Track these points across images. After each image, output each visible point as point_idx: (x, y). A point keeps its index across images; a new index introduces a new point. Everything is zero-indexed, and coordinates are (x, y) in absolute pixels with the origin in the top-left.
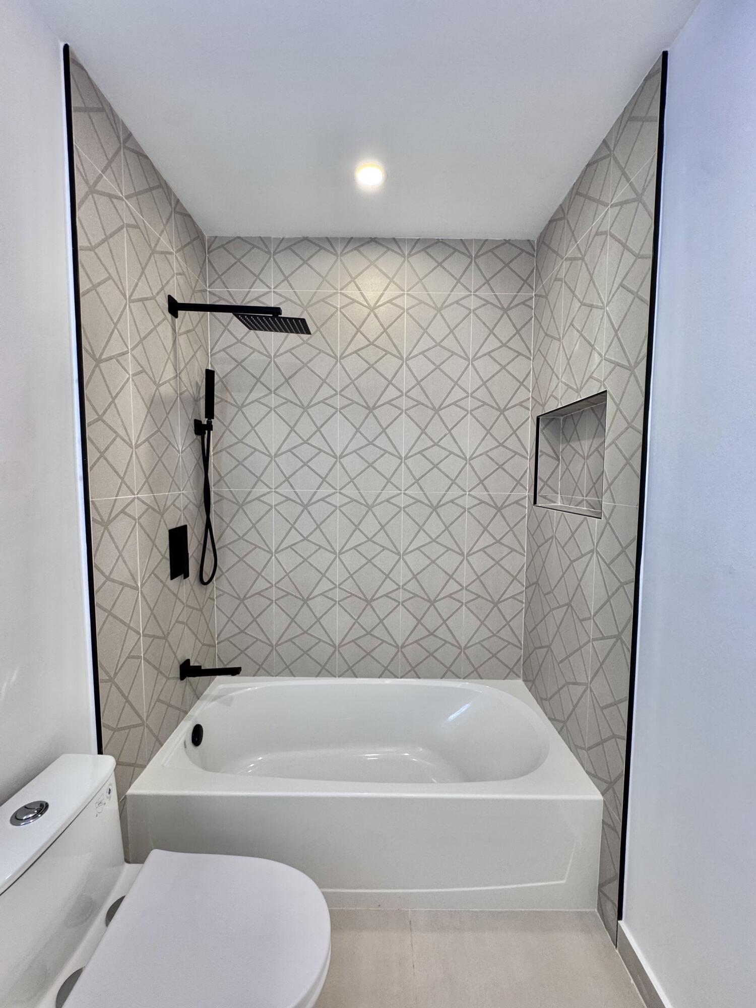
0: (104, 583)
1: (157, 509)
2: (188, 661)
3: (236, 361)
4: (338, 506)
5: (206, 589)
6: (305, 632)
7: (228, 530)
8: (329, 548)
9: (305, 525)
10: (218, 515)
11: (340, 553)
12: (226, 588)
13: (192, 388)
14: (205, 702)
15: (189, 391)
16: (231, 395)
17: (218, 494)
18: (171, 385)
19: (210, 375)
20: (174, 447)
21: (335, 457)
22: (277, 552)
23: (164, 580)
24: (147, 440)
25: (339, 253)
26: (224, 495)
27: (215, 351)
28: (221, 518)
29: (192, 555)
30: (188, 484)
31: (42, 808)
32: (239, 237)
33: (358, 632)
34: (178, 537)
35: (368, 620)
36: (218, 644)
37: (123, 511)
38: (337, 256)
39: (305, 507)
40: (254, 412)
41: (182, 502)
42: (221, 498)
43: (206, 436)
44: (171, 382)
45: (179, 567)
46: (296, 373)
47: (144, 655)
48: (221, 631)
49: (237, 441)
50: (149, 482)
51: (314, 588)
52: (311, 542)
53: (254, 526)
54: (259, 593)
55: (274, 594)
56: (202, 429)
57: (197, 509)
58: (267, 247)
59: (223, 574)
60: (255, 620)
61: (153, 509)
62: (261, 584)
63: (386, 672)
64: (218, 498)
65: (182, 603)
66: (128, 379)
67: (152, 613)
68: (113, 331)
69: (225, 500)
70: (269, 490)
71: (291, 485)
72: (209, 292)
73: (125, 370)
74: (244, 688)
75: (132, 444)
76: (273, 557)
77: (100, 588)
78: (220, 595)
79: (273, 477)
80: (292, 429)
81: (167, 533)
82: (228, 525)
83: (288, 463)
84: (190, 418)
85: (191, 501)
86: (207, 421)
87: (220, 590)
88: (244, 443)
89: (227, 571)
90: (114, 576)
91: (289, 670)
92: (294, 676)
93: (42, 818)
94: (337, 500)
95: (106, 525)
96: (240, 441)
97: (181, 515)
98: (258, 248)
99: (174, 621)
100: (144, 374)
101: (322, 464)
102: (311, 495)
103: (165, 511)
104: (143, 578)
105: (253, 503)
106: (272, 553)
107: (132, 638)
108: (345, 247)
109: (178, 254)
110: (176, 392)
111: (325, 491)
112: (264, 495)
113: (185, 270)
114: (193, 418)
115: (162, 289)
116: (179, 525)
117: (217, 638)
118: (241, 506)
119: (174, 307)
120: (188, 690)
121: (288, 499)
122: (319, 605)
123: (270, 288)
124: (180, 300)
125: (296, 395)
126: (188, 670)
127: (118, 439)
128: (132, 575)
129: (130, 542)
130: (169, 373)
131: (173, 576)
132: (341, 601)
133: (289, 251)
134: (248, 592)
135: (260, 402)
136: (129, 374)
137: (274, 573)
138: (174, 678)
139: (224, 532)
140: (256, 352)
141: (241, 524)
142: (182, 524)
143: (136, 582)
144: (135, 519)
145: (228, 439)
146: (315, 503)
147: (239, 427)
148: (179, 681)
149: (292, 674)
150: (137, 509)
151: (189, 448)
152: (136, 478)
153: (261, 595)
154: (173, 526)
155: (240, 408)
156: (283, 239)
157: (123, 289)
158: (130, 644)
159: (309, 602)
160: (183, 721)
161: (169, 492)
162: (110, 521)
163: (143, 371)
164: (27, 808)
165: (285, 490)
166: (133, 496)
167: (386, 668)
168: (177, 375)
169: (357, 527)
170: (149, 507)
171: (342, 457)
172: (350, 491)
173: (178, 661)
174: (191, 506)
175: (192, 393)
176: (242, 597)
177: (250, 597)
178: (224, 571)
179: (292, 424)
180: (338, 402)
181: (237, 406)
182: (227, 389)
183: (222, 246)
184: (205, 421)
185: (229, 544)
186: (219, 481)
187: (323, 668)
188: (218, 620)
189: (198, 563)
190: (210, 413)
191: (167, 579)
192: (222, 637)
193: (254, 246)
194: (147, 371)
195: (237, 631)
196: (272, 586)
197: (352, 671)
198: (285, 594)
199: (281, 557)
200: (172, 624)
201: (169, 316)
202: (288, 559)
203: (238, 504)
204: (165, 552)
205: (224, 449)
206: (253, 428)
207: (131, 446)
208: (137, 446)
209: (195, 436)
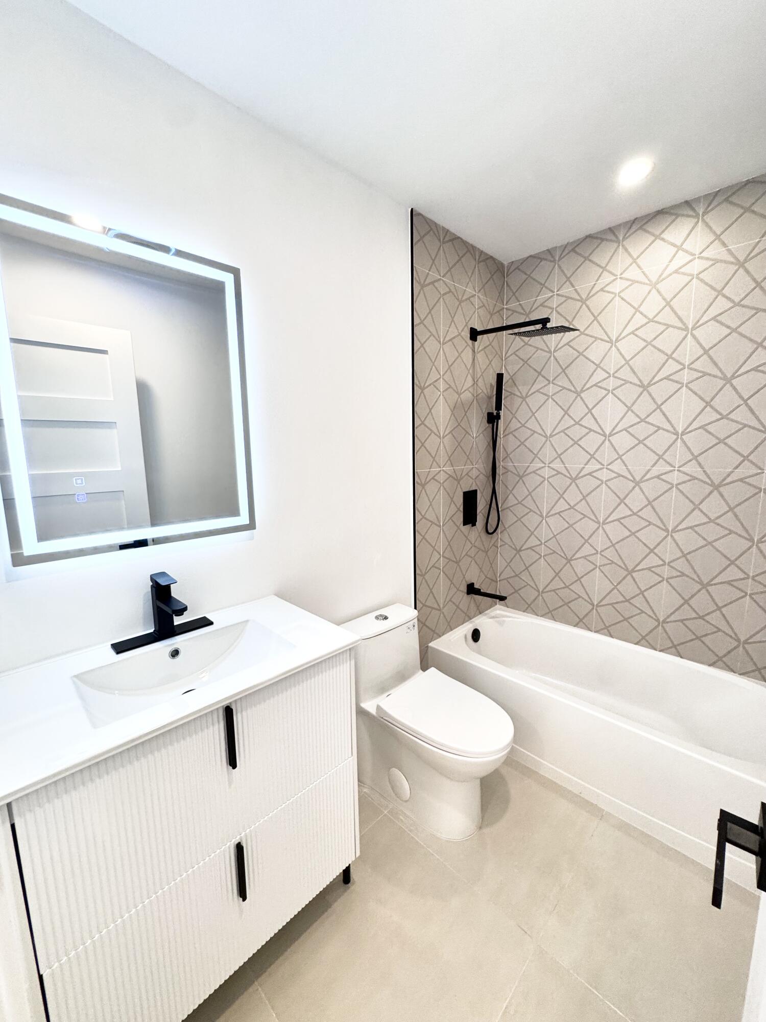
0: (421, 519)
1: (456, 478)
2: (473, 584)
3: (523, 360)
4: (604, 480)
5: (491, 537)
6: (567, 587)
7: (511, 496)
8: (594, 518)
9: (573, 496)
10: (504, 484)
11: (604, 523)
12: (507, 540)
13: (486, 389)
14: (484, 617)
15: (484, 393)
16: (518, 388)
17: (505, 468)
18: (470, 392)
19: (500, 377)
20: (470, 435)
21: (604, 435)
22: (547, 517)
23: (458, 525)
24: (451, 432)
25: (621, 239)
26: (509, 468)
27: (508, 355)
28: (506, 487)
29: (480, 512)
30: (480, 461)
31: (386, 618)
32: (531, 256)
33: (615, 597)
34: (470, 498)
35: (628, 588)
36: (499, 581)
37: (433, 478)
38: (619, 243)
39: (574, 480)
40: (535, 401)
41: (474, 473)
42: (507, 470)
43: (495, 424)
44: (470, 389)
45: (469, 517)
46: (572, 362)
47: (443, 568)
48: (502, 572)
49: (521, 425)
50: (451, 461)
51: (577, 552)
52: (577, 510)
53: (530, 494)
54: (530, 548)
55: (543, 550)
56: (493, 419)
57: (487, 479)
58: (553, 257)
59: (505, 529)
60: (527, 568)
61: (452, 477)
62: (533, 541)
63: (643, 640)
64: (505, 471)
65: (471, 543)
66: (440, 395)
67: (449, 544)
68: (432, 367)
69: (509, 472)
70: (544, 465)
71: (562, 461)
72: (506, 308)
73: (437, 389)
74: (515, 618)
75: (440, 436)
76: (544, 521)
77: (419, 522)
78: (503, 545)
79: (548, 453)
80: (566, 413)
81: (462, 494)
82: (511, 492)
83: (561, 442)
84: (484, 411)
85: (481, 473)
86: (497, 413)
87: (503, 541)
88: (525, 427)
89: (509, 527)
90: (427, 516)
91: (551, 614)
92: (555, 620)
93: (385, 621)
94: (604, 475)
95: (423, 486)
96: (523, 426)
97: (472, 483)
98: (546, 260)
99: (464, 553)
100: (450, 390)
101: (592, 442)
102: (579, 470)
103: (461, 479)
104: (444, 521)
105: (530, 476)
106: (543, 518)
107: (436, 556)
108: (628, 232)
109: (479, 293)
110: (473, 396)
111: (593, 466)
112: (540, 469)
113: (485, 301)
114: (487, 412)
115: (466, 325)
116: (471, 489)
117: (499, 576)
118: (521, 477)
119: (474, 334)
120: (472, 605)
121: (559, 473)
122: (580, 567)
123: (553, 292)
124: (479, 328)
125: (571, 382)
126: (472, 590)
127: (433, 434)
128: (437, 517)
129: (437, 497)
130: (470, 382)
131: (465, 523)
132: (601, 566)
133: (572, 254)
134: (523, 546)
135: (540, 392)
136: (440, 392)
137: (544, 533)
138: (463, 592)
139: (508, 497)
140: (539, 351)
141: (520, 491)
142: (473, 488)
143: (440, 523)
144: (440, 483)
145: (514, 425)
146: (582, 477)
147: (523, 414)
148: (466, 595)
149: (554, 619)
150: (442, 477)
151: (482, 435)
152: (442, 458)
153: (533, 550)
154: (467, 490)
155: (524, 399)
156: (568, 243)
157: (439, 337)
158: (434, 559)
159: (572, 562)
160: (467, 623)
161: (465, 466)
162: (426, 484)
163: (450, 387)
164: (381, 615)
165: (557, 465)
166: (440, 469)
167: (643, 638)
168: (475, 383)
169: (622, 501)
170: (450, 476)
171: (610, 435)
172: (617, 467)
173: (466, 582)
174: (481, 477)
175: (486, 392)
176: (518, 549)
177: (524, 550)
178: (506, 527)
179: (566, 409)
180: (611, 383)
181: (522, 397)
182: (515, 384)
183: (518, 268)
184: (495, 412)
185: (511, 507)
186: (506, 457)
187: (581, 620)
188: (501, 563)
189: (485, 517)
190: (499, 406)
191: (460, 524)
192: (502, 577)
193: (542, 259)
194: (452, 386)
195: (513, 574)
196: (541, 544)
197: (607, 630)
198: (552, 552)
199: (551, 521)
200: (463, 556)
201: (470, 342)
202: (556, 524)
203: (519, 475)
204: (460, 506)
205: (511, 433)
206: (533, 414)
207: (439, 437)
208: (443, 437)
209: (487, 425)
